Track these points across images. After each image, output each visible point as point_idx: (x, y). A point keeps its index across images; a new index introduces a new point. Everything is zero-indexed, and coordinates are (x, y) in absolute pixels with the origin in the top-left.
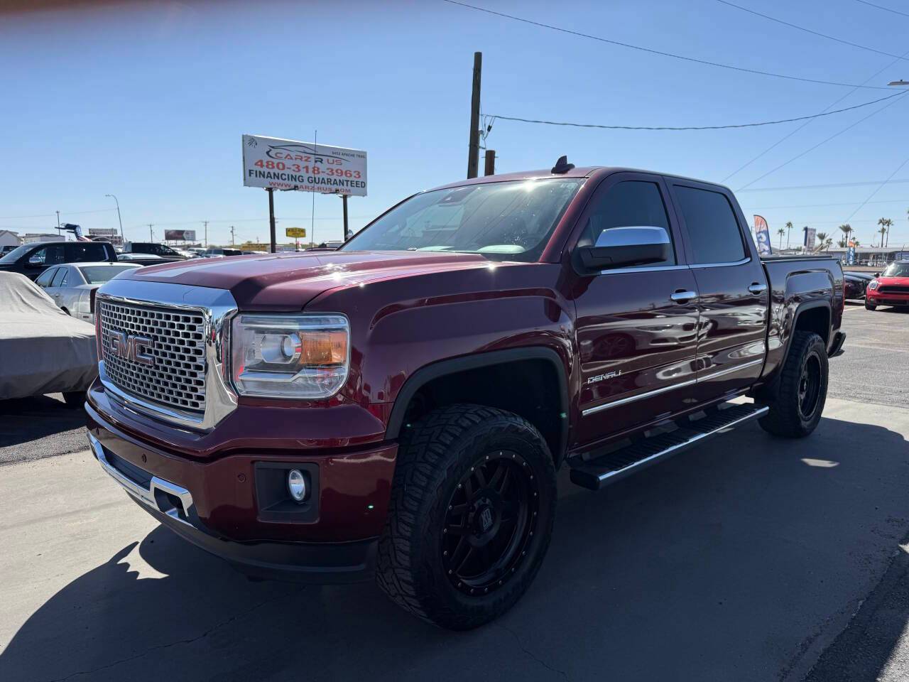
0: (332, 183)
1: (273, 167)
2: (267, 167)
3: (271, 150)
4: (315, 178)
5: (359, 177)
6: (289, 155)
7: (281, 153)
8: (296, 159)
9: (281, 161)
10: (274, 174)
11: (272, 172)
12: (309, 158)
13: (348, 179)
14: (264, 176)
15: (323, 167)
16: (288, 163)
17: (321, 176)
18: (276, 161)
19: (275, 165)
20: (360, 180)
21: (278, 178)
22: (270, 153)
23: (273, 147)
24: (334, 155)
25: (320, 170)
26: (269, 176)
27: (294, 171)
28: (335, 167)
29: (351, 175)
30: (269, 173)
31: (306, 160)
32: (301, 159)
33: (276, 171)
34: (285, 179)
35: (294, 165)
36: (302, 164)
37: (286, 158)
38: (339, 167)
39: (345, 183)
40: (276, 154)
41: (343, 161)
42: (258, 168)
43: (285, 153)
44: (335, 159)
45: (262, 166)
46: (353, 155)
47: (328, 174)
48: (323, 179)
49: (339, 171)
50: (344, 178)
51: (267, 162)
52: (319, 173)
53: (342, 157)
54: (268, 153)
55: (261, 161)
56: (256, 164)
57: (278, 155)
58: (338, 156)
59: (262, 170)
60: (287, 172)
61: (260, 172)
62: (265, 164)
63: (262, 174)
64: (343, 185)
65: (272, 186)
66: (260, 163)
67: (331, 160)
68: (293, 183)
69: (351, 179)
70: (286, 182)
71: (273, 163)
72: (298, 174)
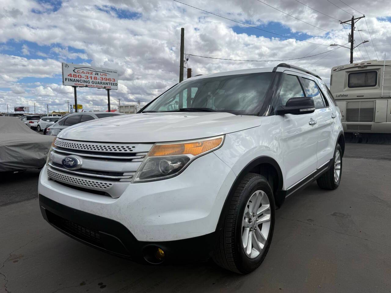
0: (103, 84)
1: (76, 77)
2: (74, 77)
3: (75, 69)
4: (95, 82)
5: (115, 81)
6: (83, 72)
7: (80, 71)
8: (86, 73)
9: (80, 74)
10: (77, 80)
11: (76, 79)
12: (92, 73)
13: (109, 82)
14: (72, 81)
15: (99, 77)
16: (83, 75)
17: (98, 81)
18: (77, 74)
19: (77, 76)
20: (115, 82)
21: (78, 82)
22: (75, 71)
23: (76, 68)
24: (103, 72)
25: (97, 78)
26: (74, 81)
27: (86, 78)
28: (104, 77)
29: (111, 81)
30: (74, 79)
31: (91, 74)
32: (89, 73)
33: (77, 78)
34: (82, 82)
35: (86, 76)
36: (89, 75)
37: (82, 73)
38: (105, 77)
39: (108, 84)
40: (77, 71)
41: (107, 74)
42: (70, 77)
43: (82, 71)
44: (104, 73)
45: (71, 76)
46: (112, 72)
47: (101, 80)
48: (99, 82)
49: (106, 79)
50: (108, 81)
51: (74, 75)
52: (97, 79)
53: (107, 73)
54: (74, 71)
55: (71, 74)
56: (69, 76)
57: (79, 72)
58: (105, 72)
59: (71, 78)
60: (82, 79)
61: (70, 79)
62: (72, 75)
63: (71, 80)
64: (107, 85)
65: (76, 85)
66: (70, 75)
67: (102, 74)
68: (85, 84)
69: (111, 82)
70: (82, 83)
71: (76, 75)
72: (87, 80)
